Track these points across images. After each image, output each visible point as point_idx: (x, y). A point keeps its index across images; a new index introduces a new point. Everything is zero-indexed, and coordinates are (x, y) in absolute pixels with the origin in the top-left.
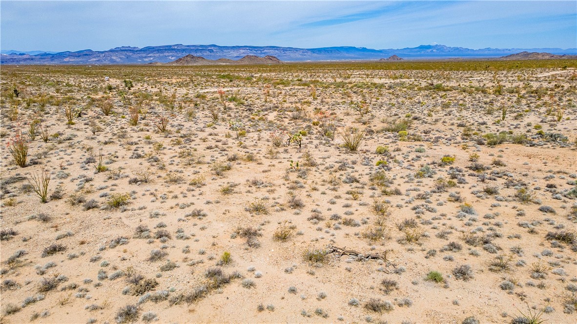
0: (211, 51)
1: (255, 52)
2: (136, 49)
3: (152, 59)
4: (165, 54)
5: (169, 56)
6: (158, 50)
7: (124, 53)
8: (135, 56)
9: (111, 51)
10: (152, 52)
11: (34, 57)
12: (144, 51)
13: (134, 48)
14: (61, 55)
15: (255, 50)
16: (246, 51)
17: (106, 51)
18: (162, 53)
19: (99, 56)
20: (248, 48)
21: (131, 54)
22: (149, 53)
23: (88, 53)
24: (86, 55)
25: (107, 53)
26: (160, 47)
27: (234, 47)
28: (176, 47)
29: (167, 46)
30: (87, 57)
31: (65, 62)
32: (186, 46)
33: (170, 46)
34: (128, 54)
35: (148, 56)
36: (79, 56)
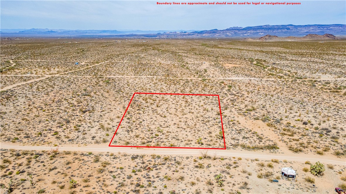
0: (288, 29)
1: (322, 28)
2: (241, 29)
3: (249, 34)
4: (257, 31)
5: (260, 32)
6: (253, 29)
7: (234, 31)
8: (239, 32)
9: (227, 30)
10: (250, 30)
11: (190, 34)
12: (245, 29)
13: (240, 27)
14: (202, 32)
15: (322, 27)
16: (315, 28)
17: (224, 30)
18: (256, 30)
19: (220, 33)
20: (317, 26)
21: (237, 31)
22: (248, 31)
23: (215, 31)
24: (214, 32)
25: (224, 31)
26: (255, 27)
27: (306, 25)
28: (265, 27)
29: (260, 26)
30: (214, 33)
31: (204, 36)
32: (271, 26)
33: (262, 26)
34: (236, 31)
35: (247, 32)
36: (210, 33)
